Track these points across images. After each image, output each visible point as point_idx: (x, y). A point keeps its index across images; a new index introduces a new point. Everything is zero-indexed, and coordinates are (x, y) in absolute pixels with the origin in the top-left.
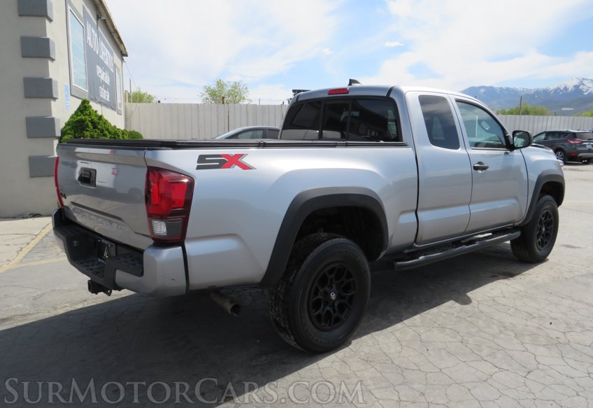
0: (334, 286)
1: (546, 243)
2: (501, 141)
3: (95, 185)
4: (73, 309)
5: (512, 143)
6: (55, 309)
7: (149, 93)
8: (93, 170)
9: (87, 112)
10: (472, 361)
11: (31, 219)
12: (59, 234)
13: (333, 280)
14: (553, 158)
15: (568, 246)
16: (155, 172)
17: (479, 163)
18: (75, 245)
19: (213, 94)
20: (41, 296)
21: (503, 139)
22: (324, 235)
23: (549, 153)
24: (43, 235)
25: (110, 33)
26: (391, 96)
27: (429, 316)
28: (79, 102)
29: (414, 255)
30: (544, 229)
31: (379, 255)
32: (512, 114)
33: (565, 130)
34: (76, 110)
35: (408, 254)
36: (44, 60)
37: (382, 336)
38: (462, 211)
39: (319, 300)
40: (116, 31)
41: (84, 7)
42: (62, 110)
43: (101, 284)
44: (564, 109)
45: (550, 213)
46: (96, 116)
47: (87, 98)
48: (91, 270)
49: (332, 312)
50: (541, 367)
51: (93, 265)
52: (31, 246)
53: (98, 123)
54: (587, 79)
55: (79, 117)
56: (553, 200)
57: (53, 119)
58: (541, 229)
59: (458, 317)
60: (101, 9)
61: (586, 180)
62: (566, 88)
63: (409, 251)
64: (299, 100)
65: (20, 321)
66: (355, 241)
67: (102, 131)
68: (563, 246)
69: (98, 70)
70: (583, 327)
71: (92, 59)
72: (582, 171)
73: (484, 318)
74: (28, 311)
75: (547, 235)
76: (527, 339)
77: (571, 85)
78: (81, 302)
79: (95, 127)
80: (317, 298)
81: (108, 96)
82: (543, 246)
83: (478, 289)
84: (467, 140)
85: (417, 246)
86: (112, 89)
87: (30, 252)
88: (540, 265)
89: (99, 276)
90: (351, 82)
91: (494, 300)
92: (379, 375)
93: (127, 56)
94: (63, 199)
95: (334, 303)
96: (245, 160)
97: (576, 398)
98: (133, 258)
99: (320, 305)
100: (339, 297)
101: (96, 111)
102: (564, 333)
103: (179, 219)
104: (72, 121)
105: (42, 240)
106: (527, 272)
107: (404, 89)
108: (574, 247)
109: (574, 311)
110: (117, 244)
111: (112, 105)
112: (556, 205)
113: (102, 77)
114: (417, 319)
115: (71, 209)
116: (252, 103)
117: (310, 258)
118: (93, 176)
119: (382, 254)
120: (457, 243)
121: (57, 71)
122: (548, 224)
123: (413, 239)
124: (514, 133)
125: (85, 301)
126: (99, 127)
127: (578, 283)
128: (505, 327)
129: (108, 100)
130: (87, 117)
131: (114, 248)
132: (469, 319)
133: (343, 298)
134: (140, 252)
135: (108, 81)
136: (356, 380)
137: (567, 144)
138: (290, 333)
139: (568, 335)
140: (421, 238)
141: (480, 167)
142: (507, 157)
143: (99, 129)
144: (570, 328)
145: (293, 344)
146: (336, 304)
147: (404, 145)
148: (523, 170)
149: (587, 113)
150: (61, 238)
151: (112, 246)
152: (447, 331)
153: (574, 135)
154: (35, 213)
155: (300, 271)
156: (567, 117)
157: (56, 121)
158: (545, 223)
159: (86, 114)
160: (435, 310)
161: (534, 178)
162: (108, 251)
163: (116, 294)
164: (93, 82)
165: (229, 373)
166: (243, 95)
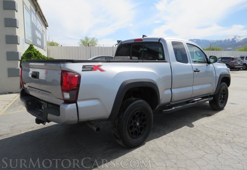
0: (138, 120)
1: (223, 102)
2: (205, 60)
3: (39, 79)
4: (28, 131)
5: (209, 61)
6: (21, 131)
7: (57, 42)
8: (38, 72)
9: (32, 50)
10: (195, 150)
11: (9, 95)
12: (23, 100)
13: (138, 118)
14: (226, 67)
15: (232, 103)
16: (65, 73)
17: (196, 69)
18: (30, 104)
19: (84, 43)
20: (14, 126)
21: (206, 59)
22: (134, 99)
23: (224, 65)
24: (14, 101)
25: (41, 17)
26: (160, 42)
27: (177, 132)
28: (29, 45)
29: (171, 107)
30: (222, 96)
31: (156, 107)
32: (207, 50)
33: (229, 57)
34: (27, 48)
35: (168, 107)
36: (14, 28)
37: (158, 141)
38: (189, 89)
39: (132, 126)
40: (43, 16)
41: (30, 6)
42: (22, 49)
43: (41, 119)
44: (228, 48)
45: (225, 90)
46: (36, 51)
47: (32, 44)
48: (37, 114)
49: (137, 131)
50: (223, 152)
51: (37, 112)
52: (9, 105)
53: (37, 54)
54: (237, 36)
55: (29, 52)
56: (226, 84)
57: (18, 52)
58: (221, 96)
59: (189, 132)
60: (38, 7)
61: (238, 77)
62: (229, 40)
63: (168, 105)
64: (122, 43)
65: (6, 136)
66: (146, 101)
67: (38, 57)
68: (230, 103)
69: (36, 32)
70: (240, 136)
71: (34, 28)
72: (236, 73)
73: (199, 133)
74: (9, 132)
75: (224, 99)
76: (217, 141)
77: (231, 38)
78: (31, 128)
79: (36, 56)
80: (131, 124)
81: (40, 43)
82: (222, 103)
83: (196, 121)
84: (191, 60)
85: (171, 103)
86: (42, 40)
87: (9, 108)
88: (221, 111)
89: (41, 117)
90: (144, 36)
91: (203, 125)
92: (157, 156)
93: (48, 26)
94: (24, 85)
95: (138, 127)
96: (102, 68)
97: (238, 164)
98: (55, 109)
99: (133, 128)
100: (140, 124)
101: (36, 49)
102: (232, 138)
103: (75, 92)
104: (26, 53)
105: (14, 103)
106: (216, 114)
107: (166, 39)
108: (235, 104)
109: (236, 129)
110: (48, 103)
111: (42, 47)
112: (227, 86)
113: (38, 35)
114: (172, 133)
115: (28, 89)
116: (100, 46)
117: (128, 108)
118: (38, 75)
119: (158, 106)
120: (188, 102)
121: (19, 32)
122: (224, 94)
123: (170, 101)
124: (210, 57)
125: (33, 128)
126: (37, 56)
127: (237, 118)
128: (208, 136)
129: (40, 45)
130: (32, 52)
131: (46, 105)
132: (193, 133)
133: (142, 125)
134: (58, 106)
135: (40, 37)
136: (148, 159)
137: (230, 62)
138: (120, 139)
139: (234, 139)
140: (173, 100)
141: (197, 71)
142: (207, 67)
143: (37, 57)
144: (235, 136)
145: (121, 144)
146: (139, 127)
147: (166, 62)
148: (214, 72)
149: (238, 50)
150: (23, 101)
151: (46, 104)
152: (185, 138)
153: (233, 59)
154: (10, 92)
155: (125, 114)
156: (230, 51)
157: (19, 53)
158: (223, 94)
159: (32, 51)
160: (179, 130)
161: (218, 75)
162: (44, 106)
163: (47, 124)
164: (34, 37)
165: (95, 157)
166: (96, 43)
